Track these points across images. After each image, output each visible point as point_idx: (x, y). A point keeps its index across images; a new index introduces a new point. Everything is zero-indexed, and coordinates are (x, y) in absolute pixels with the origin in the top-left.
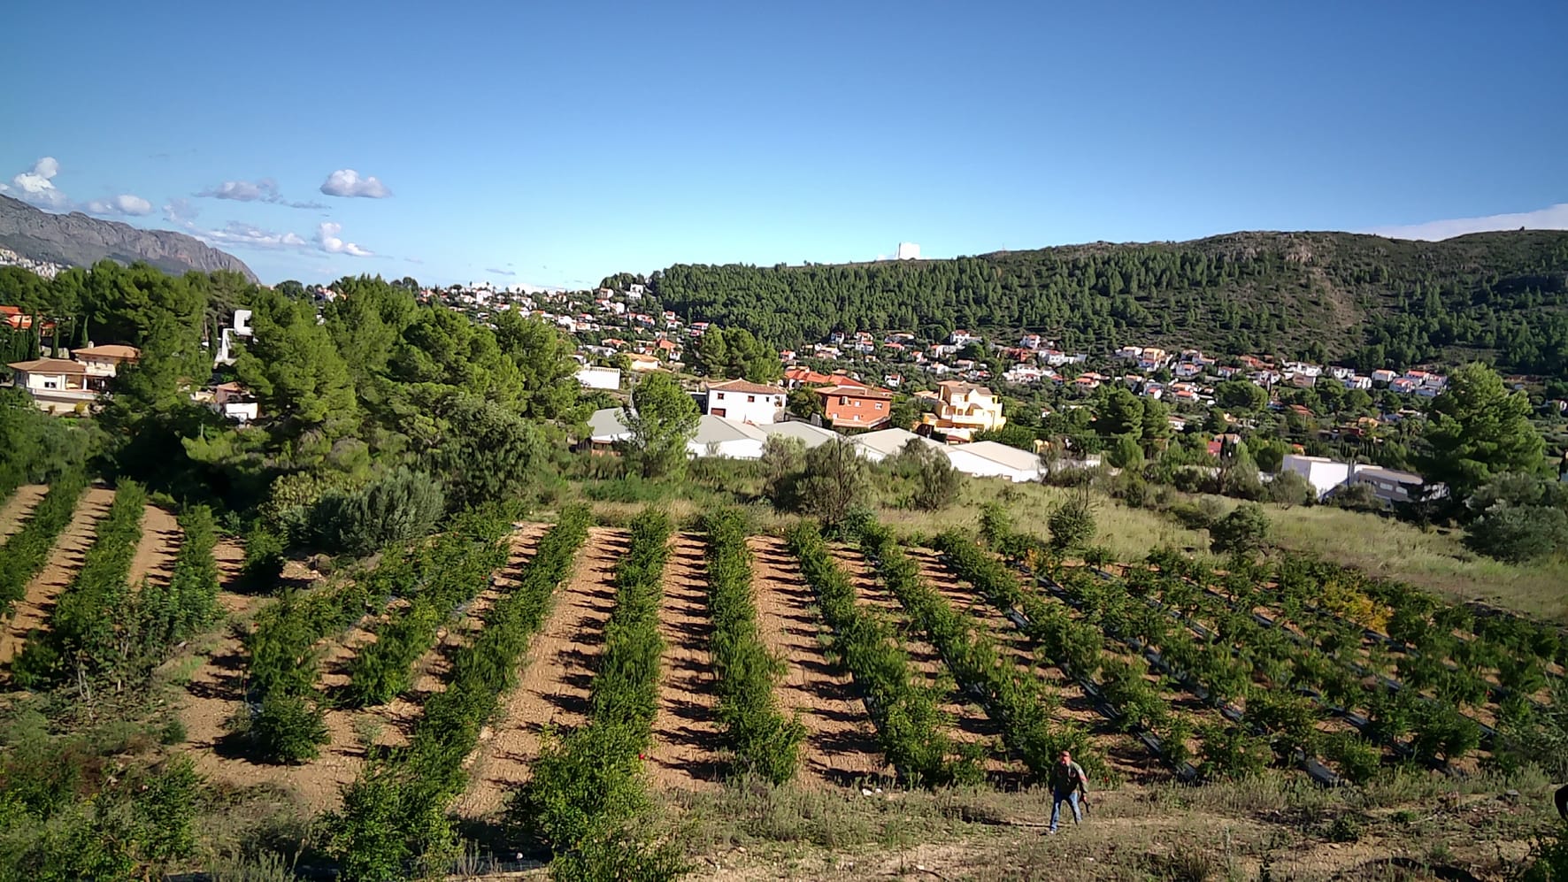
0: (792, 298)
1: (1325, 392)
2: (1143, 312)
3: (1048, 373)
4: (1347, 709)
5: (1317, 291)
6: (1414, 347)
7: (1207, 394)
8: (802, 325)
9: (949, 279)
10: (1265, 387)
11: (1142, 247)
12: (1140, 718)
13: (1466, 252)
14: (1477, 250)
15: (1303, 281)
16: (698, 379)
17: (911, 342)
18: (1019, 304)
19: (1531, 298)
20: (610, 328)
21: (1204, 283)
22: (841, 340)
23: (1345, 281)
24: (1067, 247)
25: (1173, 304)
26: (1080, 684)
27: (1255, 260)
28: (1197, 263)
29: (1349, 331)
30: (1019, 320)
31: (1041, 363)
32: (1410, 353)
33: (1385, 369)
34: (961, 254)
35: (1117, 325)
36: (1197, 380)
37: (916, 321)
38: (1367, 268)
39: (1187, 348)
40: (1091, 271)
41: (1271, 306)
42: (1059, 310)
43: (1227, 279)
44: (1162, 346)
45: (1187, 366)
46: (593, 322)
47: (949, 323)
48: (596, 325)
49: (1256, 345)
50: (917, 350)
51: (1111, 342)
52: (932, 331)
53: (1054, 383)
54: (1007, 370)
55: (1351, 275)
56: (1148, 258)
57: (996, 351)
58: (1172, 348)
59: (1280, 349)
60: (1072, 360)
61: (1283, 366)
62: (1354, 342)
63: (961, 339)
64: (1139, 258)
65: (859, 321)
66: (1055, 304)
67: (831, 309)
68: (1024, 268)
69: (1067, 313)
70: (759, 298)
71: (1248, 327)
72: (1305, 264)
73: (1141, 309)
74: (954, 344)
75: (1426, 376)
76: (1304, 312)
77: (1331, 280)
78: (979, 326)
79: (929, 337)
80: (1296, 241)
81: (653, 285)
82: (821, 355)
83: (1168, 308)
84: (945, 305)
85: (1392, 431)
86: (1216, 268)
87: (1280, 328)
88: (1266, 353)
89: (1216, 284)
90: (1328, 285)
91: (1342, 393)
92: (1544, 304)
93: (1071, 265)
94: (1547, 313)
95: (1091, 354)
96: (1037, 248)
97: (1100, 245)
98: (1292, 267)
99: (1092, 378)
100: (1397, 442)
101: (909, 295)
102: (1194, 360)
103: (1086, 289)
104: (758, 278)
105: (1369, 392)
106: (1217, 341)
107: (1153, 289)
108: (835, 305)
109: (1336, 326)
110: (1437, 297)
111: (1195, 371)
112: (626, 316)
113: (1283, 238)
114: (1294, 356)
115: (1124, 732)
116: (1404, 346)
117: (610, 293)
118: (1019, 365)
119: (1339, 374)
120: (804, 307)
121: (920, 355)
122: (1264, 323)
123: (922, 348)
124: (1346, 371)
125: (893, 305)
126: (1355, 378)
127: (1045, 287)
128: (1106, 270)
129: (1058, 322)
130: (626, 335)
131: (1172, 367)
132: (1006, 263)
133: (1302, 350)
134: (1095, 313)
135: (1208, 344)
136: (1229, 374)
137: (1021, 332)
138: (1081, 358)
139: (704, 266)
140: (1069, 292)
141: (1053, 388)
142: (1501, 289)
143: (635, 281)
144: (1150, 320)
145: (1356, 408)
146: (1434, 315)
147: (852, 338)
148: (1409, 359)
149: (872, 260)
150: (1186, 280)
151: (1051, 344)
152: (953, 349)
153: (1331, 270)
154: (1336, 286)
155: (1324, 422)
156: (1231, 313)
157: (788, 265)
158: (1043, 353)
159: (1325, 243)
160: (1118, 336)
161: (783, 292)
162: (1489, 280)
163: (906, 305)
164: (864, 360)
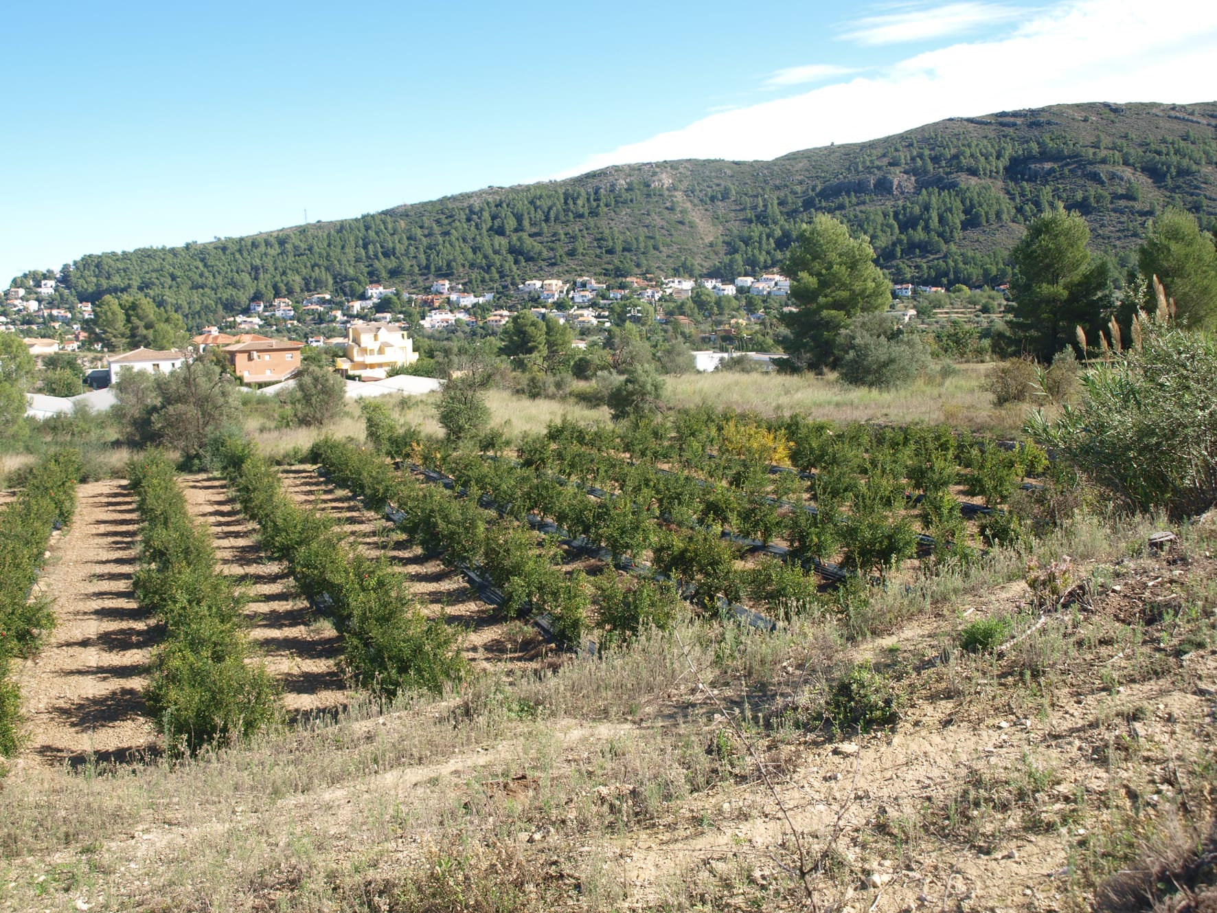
0: (207, 274)
1: (699, 300)
2: (538, 247)
3: (463, 316)
4: (765, 541)
5: (681, 212)
6: (764, 253)
7: (604, 317)
8: (220, 299)
9: (357, 237)
10: (651, 303)
11: (528, 188)
12: (529, 595)
13: (793, 166)
14: (801, 165)
15: (668, 204)
16: (99, 355)
17: (329, 302)
18: (425, 252)
19: (847, 200)
20: (26, 327)
21: (587, 215)
22: (261, 309)
23: (701, 200)
24: (461, 195)
25: (563, 237)
26: (462, 572)
27: (627, 190)
28: (578, 198)
29: (711, 245)
30: (428, 267)
31: (453, 307)
32: (762, 259)
33: (745, 276)
34: (365, 212)
35: (516, 262)
36: (593, 305)
37: (331, 281)
38: (717, 188)
39: (580, 276)
40: (486, 215)
41: (646, 230)
42: (462, 254)
43: (606, 209)
44: (558, 277)
45: (582, 293)
46: (7, 323)
47: (362, 278)
48: (12, 327)
49: (638, 265)
50: (336, 309)
51: (513, 279)
52: (347, 289)
53: (468, 325)
54: (423, 318)
55: (706, 195)
56: (535, 197)
57: (410, 300)
58: (567, 277)
59: (658, 268)
60: (481, 300)
61: (663, 284)
62: (716, 254)
63: (376, 292)
64: (527, 198)
65: (275, 287)
66: (458, 248)
67: (246, 278)
68: (424, 218)
69: (471, 256)
70: (173, 278)
71: (629, 250)
72: (668, 189)
73: (535, 244)
74: (370, 298)
75: (777, 278)
76: (673, 232)
77: (691, 201)
78: (390, 278)
79: (345, 295)
80: (658, 170)
81: (65, 279)
82: (243, 326)
83: (559, 240)
84: (356, 261)
85: (757, 327)
86: (595, 200)
87: (656, 248)
88: (647, 272)
89: (597, 215)
90: (689, 205)
91: (713, 299)
92: (858, 204)
93: (467, 211)
94: (861, 212)
95: (498, 293)
96: (434, 199)
97: (491, 191)
98: (658, 193)
99: (501, 316)
100: (763, 335)
101: (320, 255)
102: (588, 286)
103: (484, 231)
104: (170, 257)
105: (736, 298)
106: (606, 266)
107: (543, 224)
108: (250, 274)
109: (701, 242)
110: (776, 207)
111: (591, 297)
112: (41, 313)
113: (646, 168)
114: (670, 272)
115: (512, 619)
116: (756, 252)
117: (22, 292)
118: (433, 312)
119: (709, 284)
120: (219, 280)
121: (339, 314)
122: (643, 245)
123: (340, 305)
124: (714, 281)
125: (306, 267)
126: (723, 287)
127: (446, 233)
128: (500, 212)
129: (463, 266)
130: (43, 332)
131: (570, 296)
132: (407, 216)
133: (676, 266)
134: (496, 252)
135: (598, 270)
136: (619, 296)
137: (431, 279)
138: (489, 296)
139: (114, 254)
140: (469, 236)
141: (467, 329)
142: (824, 195)
143: (45, 277)
144: (545, 254)
145: (727, 312)
146: (775, 223)
147: (271, 305)
148: (762, 264)
149: (281, 228)
150: (570, 214)
151: (460, 286)
152: (369, 303)
153: (690, 192)
154: (695, 205)
155: (702, 327)
156: (613, 239)
157: (199, 243)
158: (454, 297)
159: (681, 170)
160: (518, 272)
161: (197, 268)
162: (813, 190)
163: (319, 266)
164: (286, 325)
